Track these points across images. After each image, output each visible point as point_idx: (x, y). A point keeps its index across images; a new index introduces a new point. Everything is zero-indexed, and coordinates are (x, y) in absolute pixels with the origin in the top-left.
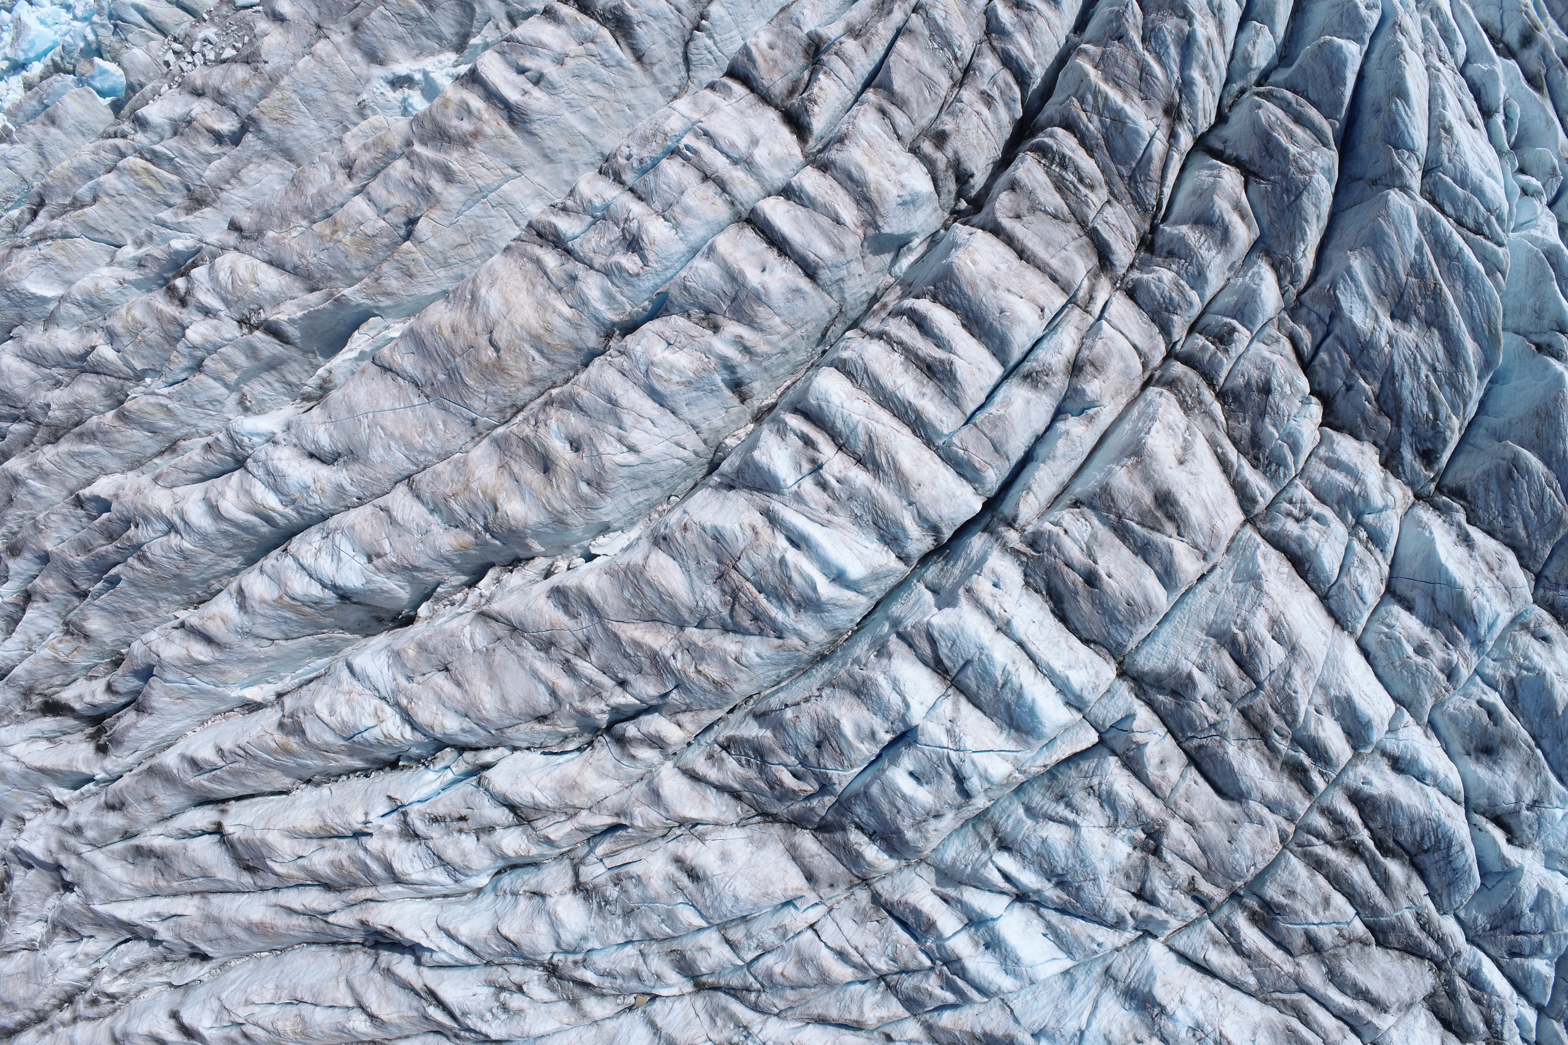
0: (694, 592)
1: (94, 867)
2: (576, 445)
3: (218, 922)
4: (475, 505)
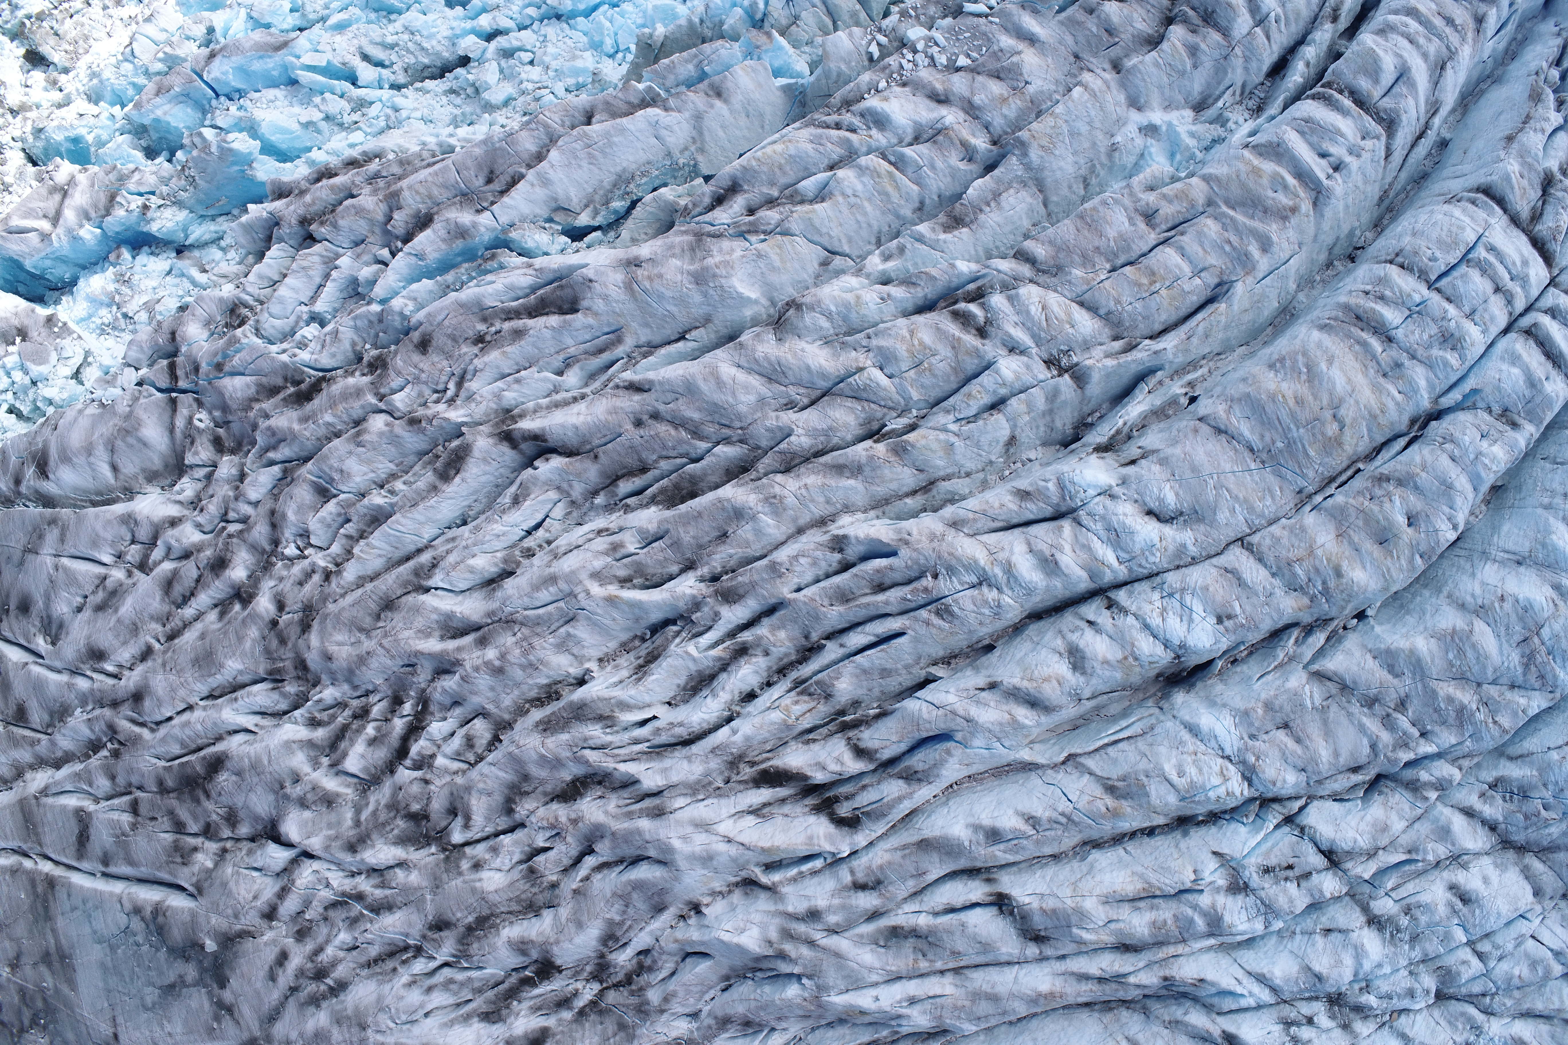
0: (1501, 655)
1: (837, 955)
2: (1411, 520)
3: (994, 998)
4: (1317, 570)
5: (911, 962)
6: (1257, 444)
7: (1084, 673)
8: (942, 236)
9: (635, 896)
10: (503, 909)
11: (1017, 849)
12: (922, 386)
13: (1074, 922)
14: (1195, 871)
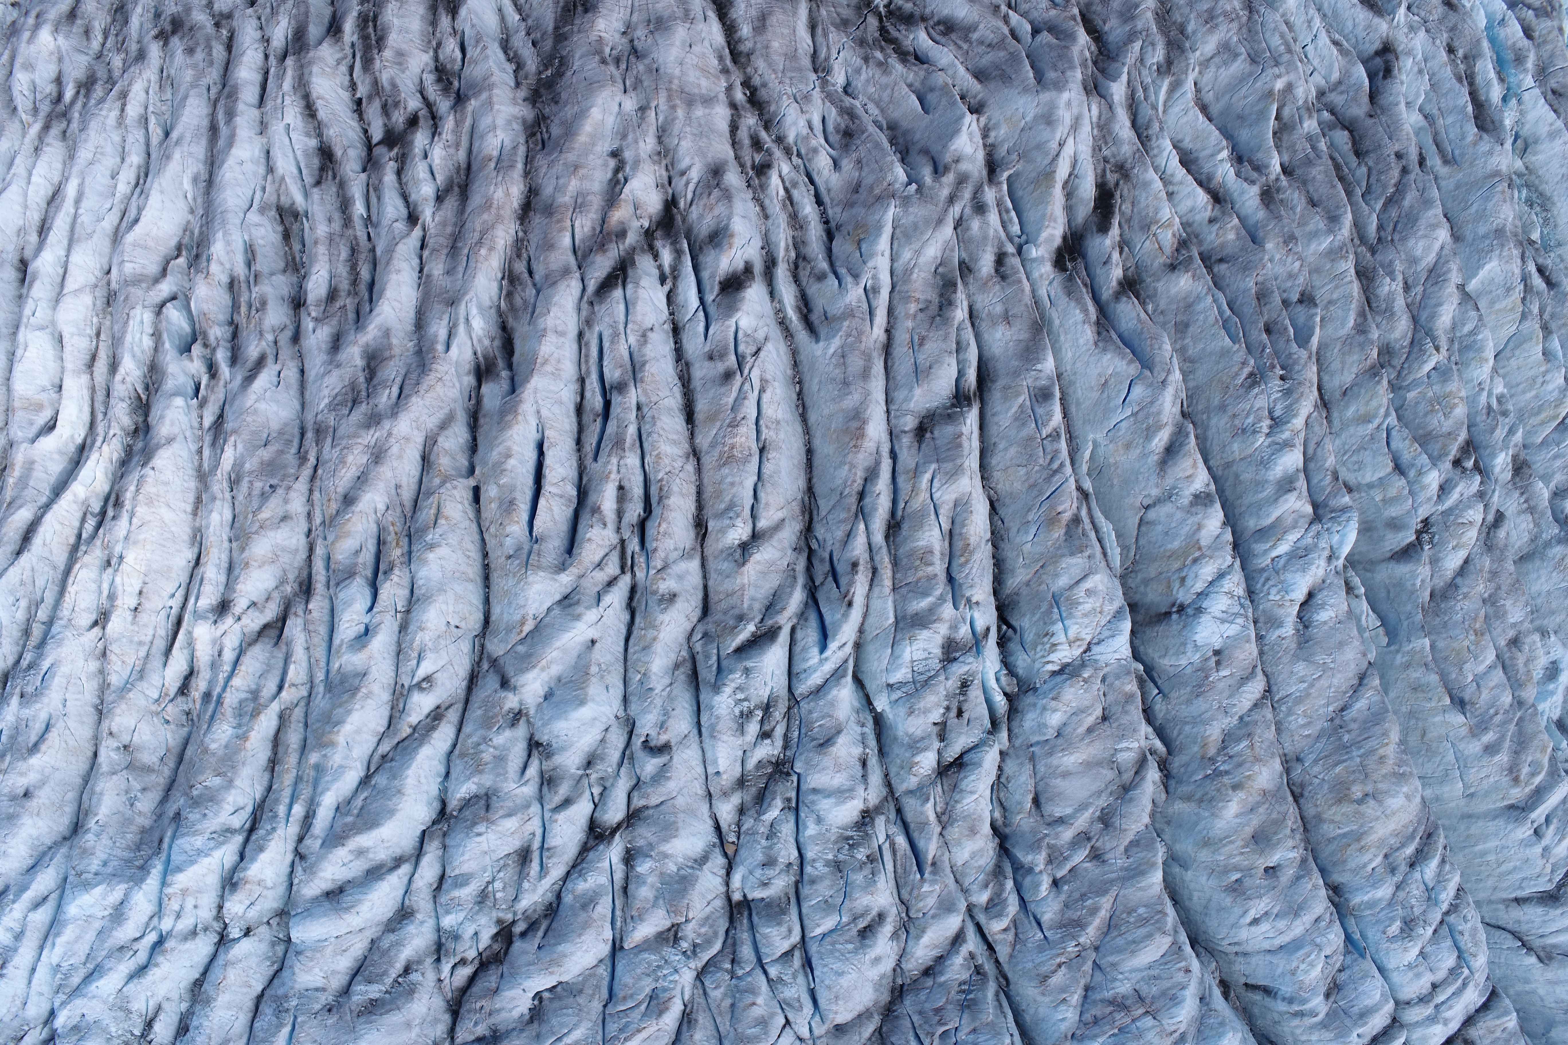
5: (917, 295)
6: (1349, 715)
7: (1192, 504)
8: (1511, 452)
9: (1002, 54)
11: (1020, 419)
12: (1417, 403)
13: (944, 465)
14: (977, 603)
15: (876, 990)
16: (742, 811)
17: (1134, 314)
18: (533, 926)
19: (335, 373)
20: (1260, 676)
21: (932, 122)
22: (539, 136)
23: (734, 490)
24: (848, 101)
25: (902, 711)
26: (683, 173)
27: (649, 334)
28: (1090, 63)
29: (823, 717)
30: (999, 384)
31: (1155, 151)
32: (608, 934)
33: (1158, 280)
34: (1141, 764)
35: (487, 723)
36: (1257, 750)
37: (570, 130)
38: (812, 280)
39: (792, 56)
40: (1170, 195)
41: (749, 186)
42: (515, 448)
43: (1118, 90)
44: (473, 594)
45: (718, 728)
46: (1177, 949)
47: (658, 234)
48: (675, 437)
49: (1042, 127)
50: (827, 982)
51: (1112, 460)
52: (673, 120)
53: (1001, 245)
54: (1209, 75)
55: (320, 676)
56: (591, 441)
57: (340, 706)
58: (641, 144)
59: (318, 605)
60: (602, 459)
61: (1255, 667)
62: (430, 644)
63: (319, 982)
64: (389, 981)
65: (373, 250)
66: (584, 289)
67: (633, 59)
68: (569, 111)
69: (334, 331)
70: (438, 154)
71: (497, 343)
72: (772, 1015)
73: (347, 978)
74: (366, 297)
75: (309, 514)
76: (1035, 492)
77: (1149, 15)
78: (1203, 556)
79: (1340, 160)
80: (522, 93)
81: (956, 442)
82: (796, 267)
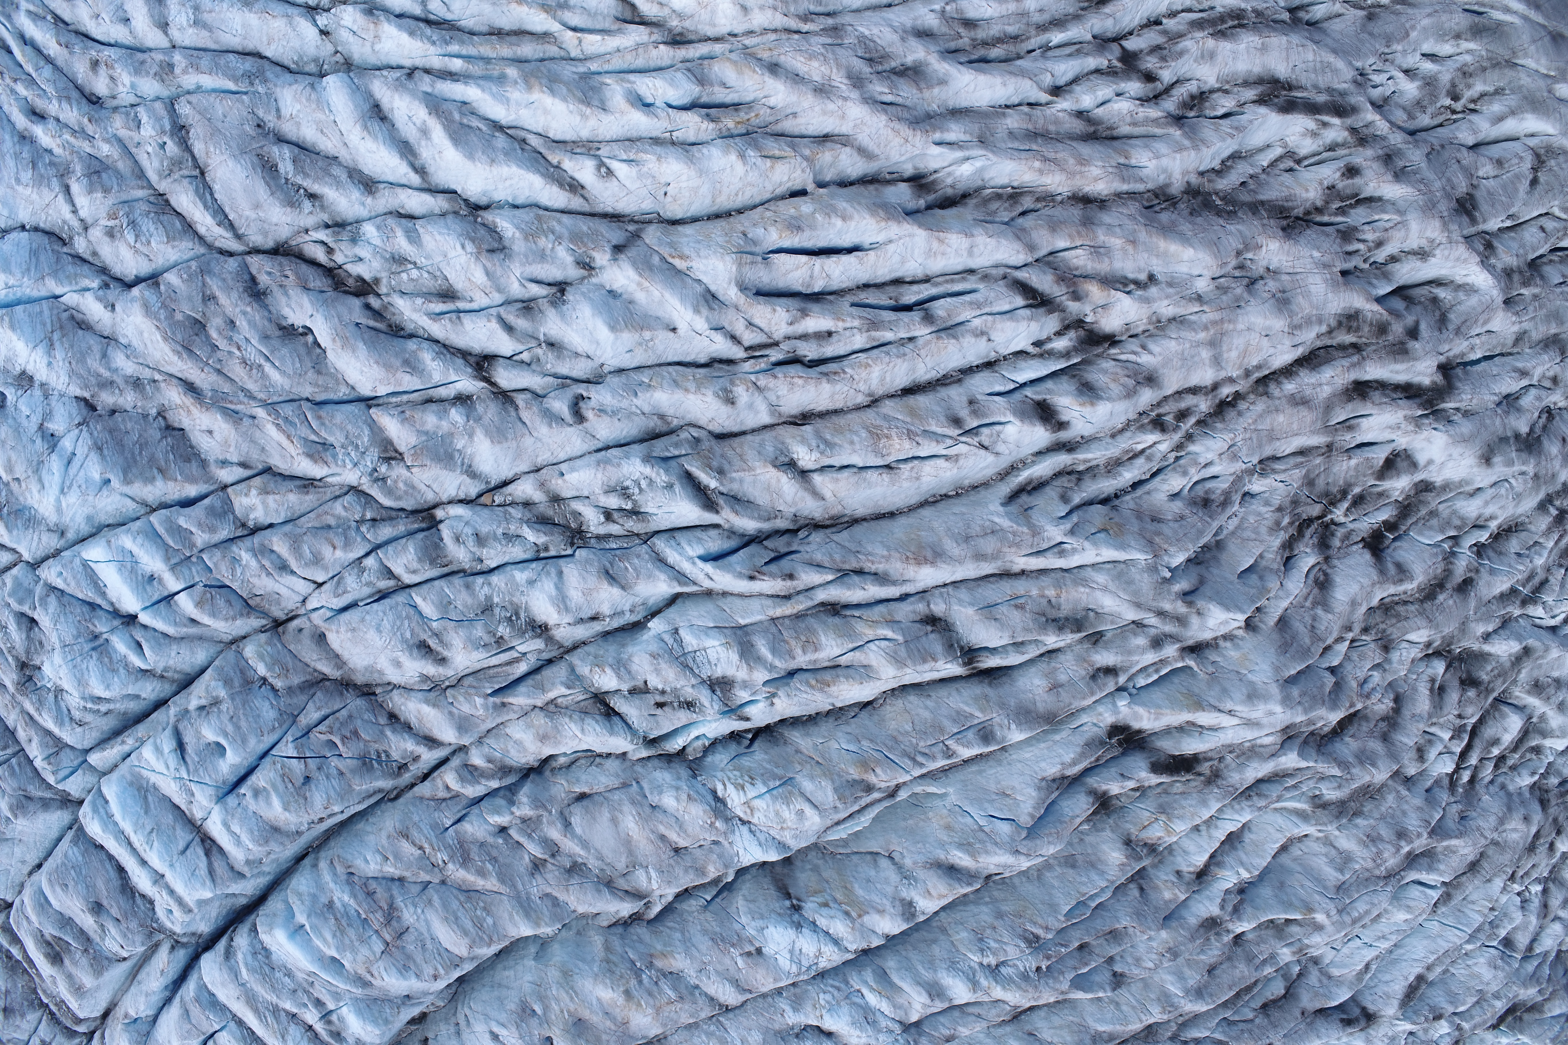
0: (427, 921)
1: (1138, 605)
4: (650, 994)
5: (1064, 595)
7: (902, 900)
9: (1307, 641)
10: (1412, 608)
11: (959, 716)
13: (903, 649)
15: (366, 669)
16: (527, 504)
17: (1078, 812)
18: (377, 314)
19: (895, 37)
20: (741, 998)
21: (1231, 583)
22: (1156, 202)
23: (846, 445)
24: (1237, 498)
25: (654, 647)
26: (1144, 347)
27: (985, 338)
28: (1312, 728)
29: (635, 569)
30: (988, 690)
31: (1237, 807)
32: (382, 391)
33: (1113, 831)
34: (637, 895)
35: (576, 237)
36: (668, 1009)
37: (1168, 231)
38: (1059, 490)
39: (1272, 436)
40: (1197, 828)
41: (1140, 414)
42: (853, 224)
43: (1291, 760)
44: (700, 205)
45: (609, 467)
46: (456, 962)
47: (1081, 332)
48: (888, 379)
49: (1244, 691)
50: (368, 617)
51: (931, 814)
52: (1194, 330)
53: (1124, 669)
54: (1317, 847)
55: (594, 67)
56: (870, 297)
57: (569, 90)
58: (1166, 302)
59: (664, 54)
60: (854, 310)
61: (750, 992)
62: (645, 169)
63: (286, 112)
64: (299, 180)
65: (1019, 57)
66: (1017, 268)
67: (1245, 281)
68: (1185, 227)
69: (935, 31)
70: (1123, 106)
71: (950, 192)
72: (326, 568)
73: (294, 139)
74: (974, 57)
75: (752, 32)
76: (890, 743)
77: (1367, 778)
78: (853, 921)
79: (1255, 991)
80: (1194, 179)
81: (926, 657)
82: (1069, 473)
